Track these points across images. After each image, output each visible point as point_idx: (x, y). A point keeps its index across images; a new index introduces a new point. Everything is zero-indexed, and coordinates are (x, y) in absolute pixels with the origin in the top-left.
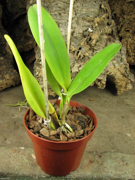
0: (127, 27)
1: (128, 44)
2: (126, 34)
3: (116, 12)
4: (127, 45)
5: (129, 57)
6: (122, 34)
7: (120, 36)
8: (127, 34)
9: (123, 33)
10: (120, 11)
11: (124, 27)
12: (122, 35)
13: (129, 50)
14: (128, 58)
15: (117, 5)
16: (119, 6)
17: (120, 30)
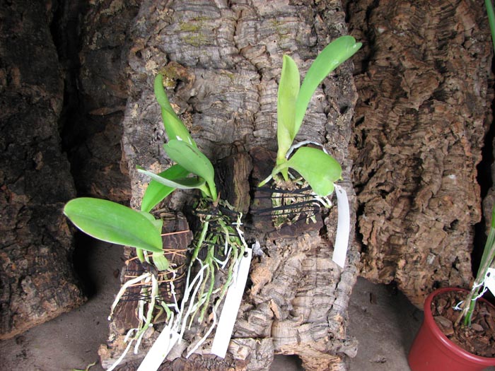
0: (383, 181)
1: (375, 232)
2: (377, 201)
3: (368, 128)
4: (370, 234)
5: (368, 268)
6: (368, 199)
7: (361, 201)
8: (379, 203)
9: (369, 197)
10: (380, 125)
11: (377, 178)
12: (366, 201)
13: (372, 251)
14: (364, 272)
15: (373, 108)
16: (381, 110)
17: (366, 183)
